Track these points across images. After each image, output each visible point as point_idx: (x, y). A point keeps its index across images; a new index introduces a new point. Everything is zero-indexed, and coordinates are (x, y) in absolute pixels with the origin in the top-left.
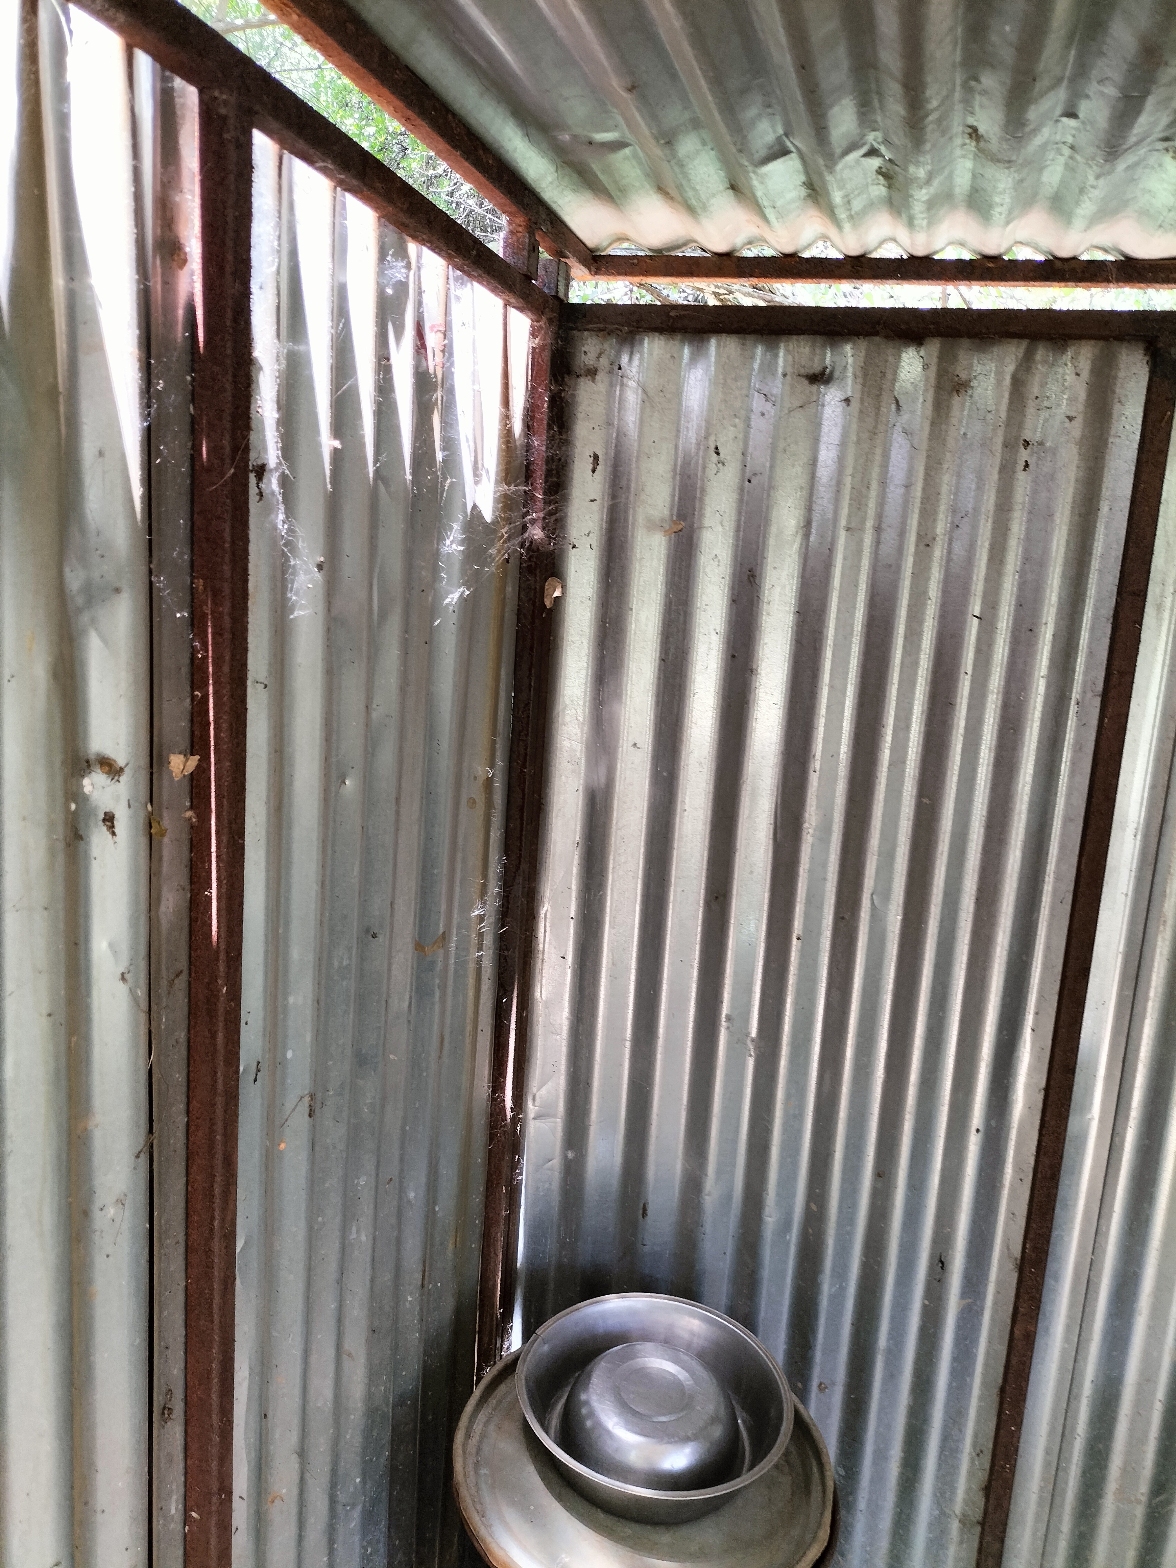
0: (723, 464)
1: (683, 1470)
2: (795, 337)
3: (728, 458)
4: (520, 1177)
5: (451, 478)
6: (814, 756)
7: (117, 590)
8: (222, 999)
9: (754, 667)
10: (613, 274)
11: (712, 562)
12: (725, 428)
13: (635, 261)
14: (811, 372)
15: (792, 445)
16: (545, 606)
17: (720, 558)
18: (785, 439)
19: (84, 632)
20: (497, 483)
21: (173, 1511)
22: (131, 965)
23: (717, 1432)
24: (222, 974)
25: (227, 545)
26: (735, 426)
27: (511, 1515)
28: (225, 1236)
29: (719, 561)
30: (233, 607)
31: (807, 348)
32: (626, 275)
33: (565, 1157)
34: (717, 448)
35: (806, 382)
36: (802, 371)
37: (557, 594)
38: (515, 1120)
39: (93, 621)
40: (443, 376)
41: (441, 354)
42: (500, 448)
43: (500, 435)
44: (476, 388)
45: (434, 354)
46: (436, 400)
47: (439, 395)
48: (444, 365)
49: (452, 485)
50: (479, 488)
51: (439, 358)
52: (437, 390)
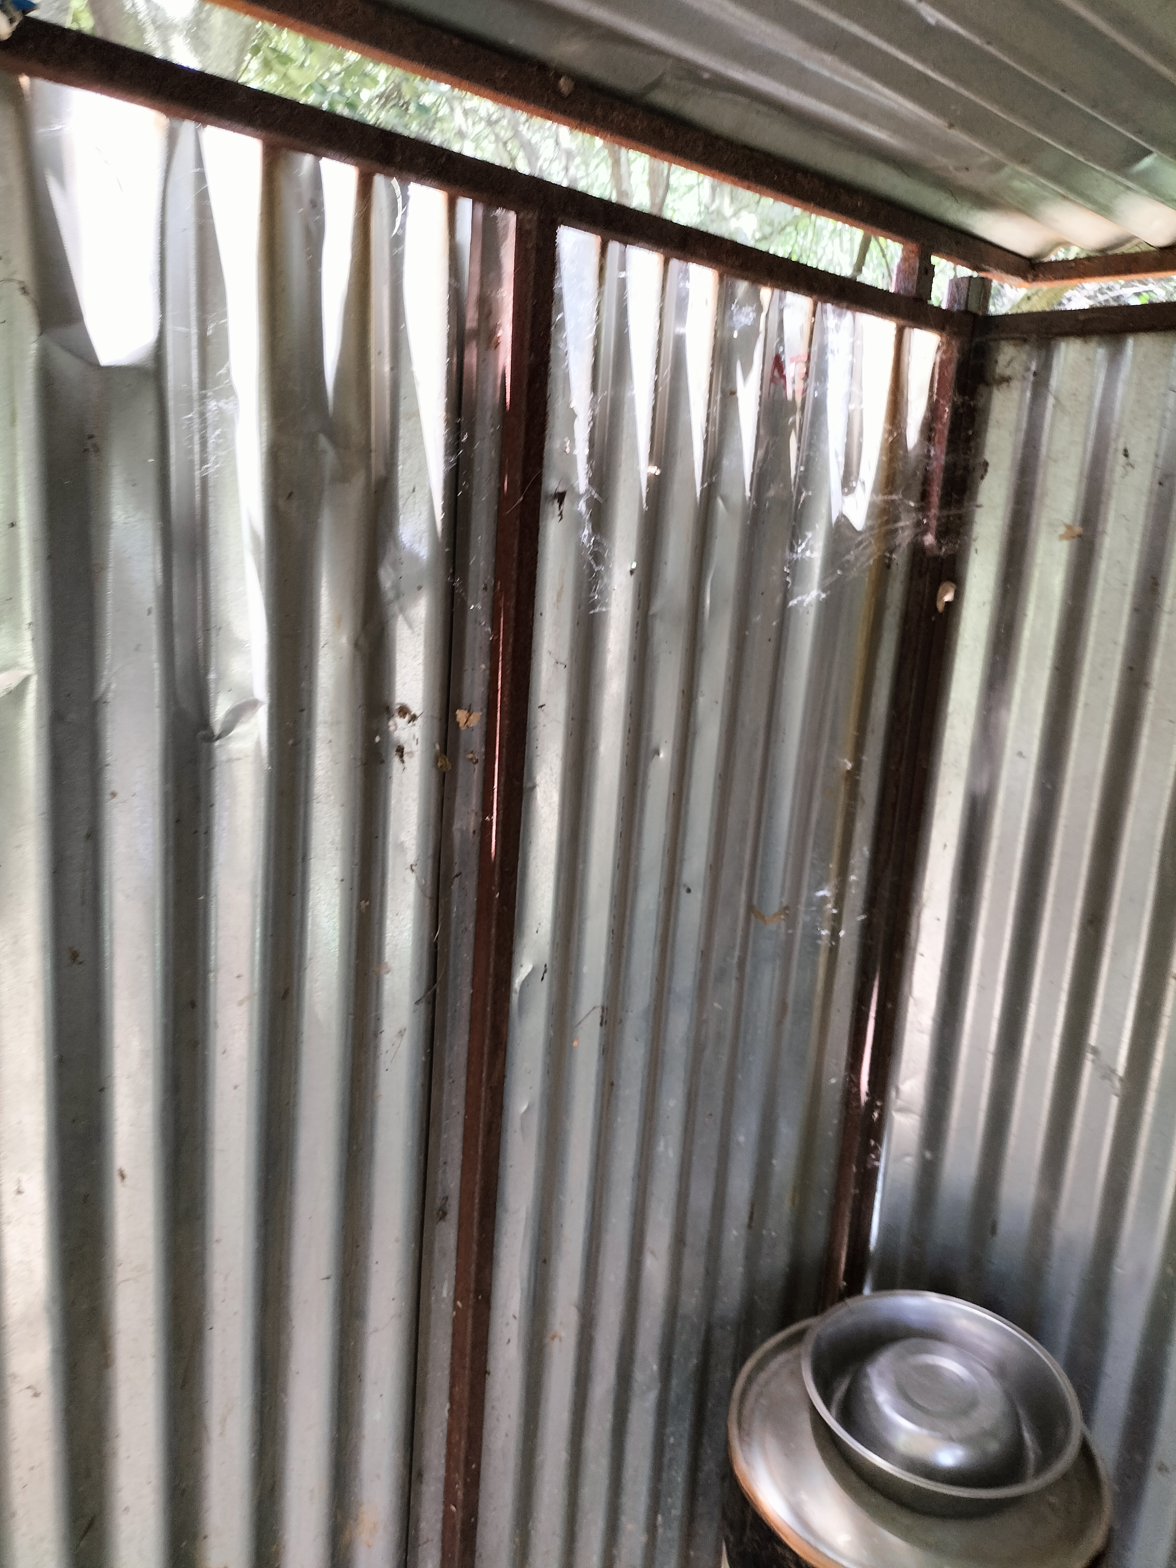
0: (1133, 467)
1: (949, 1468)
3: (1141, 460)
4: (876, 1163)
5: (807, 490)
7: (420, 588)
8: (495, 902)
10: (1050, 279)
11: (1113, 568)
12: (1136, 429)
13: (1073, 264)
16: (936, 609)
17: (1122, 563)
19: (395, 616)
20: (875, 491)
21: (445, 1294)
22: (418, 860)
23: (993, 1447)
24: (496, 883)
25: (515, 555)
26: (1150, 427)
27: (771, 1444)
28: (491, 1087)
29: (1122, 568)
30: (518, 603)
32: (1063, 279)
33: (923, 1157)
34: (1125, 450)
37: (948, 597)
38: (871, 1106)
39: (402, 610)
40: (804, 401)
41: (802, 382)
42: (880, 461)
43: (881, 449)
44: (852, 407)
45: (794, 382)
46: (794, 422)
47: (798, 417)
48: (805, 391)
49: (807, 498)
50: (849, 499)
51: (799, 386)
52: (795, 414)
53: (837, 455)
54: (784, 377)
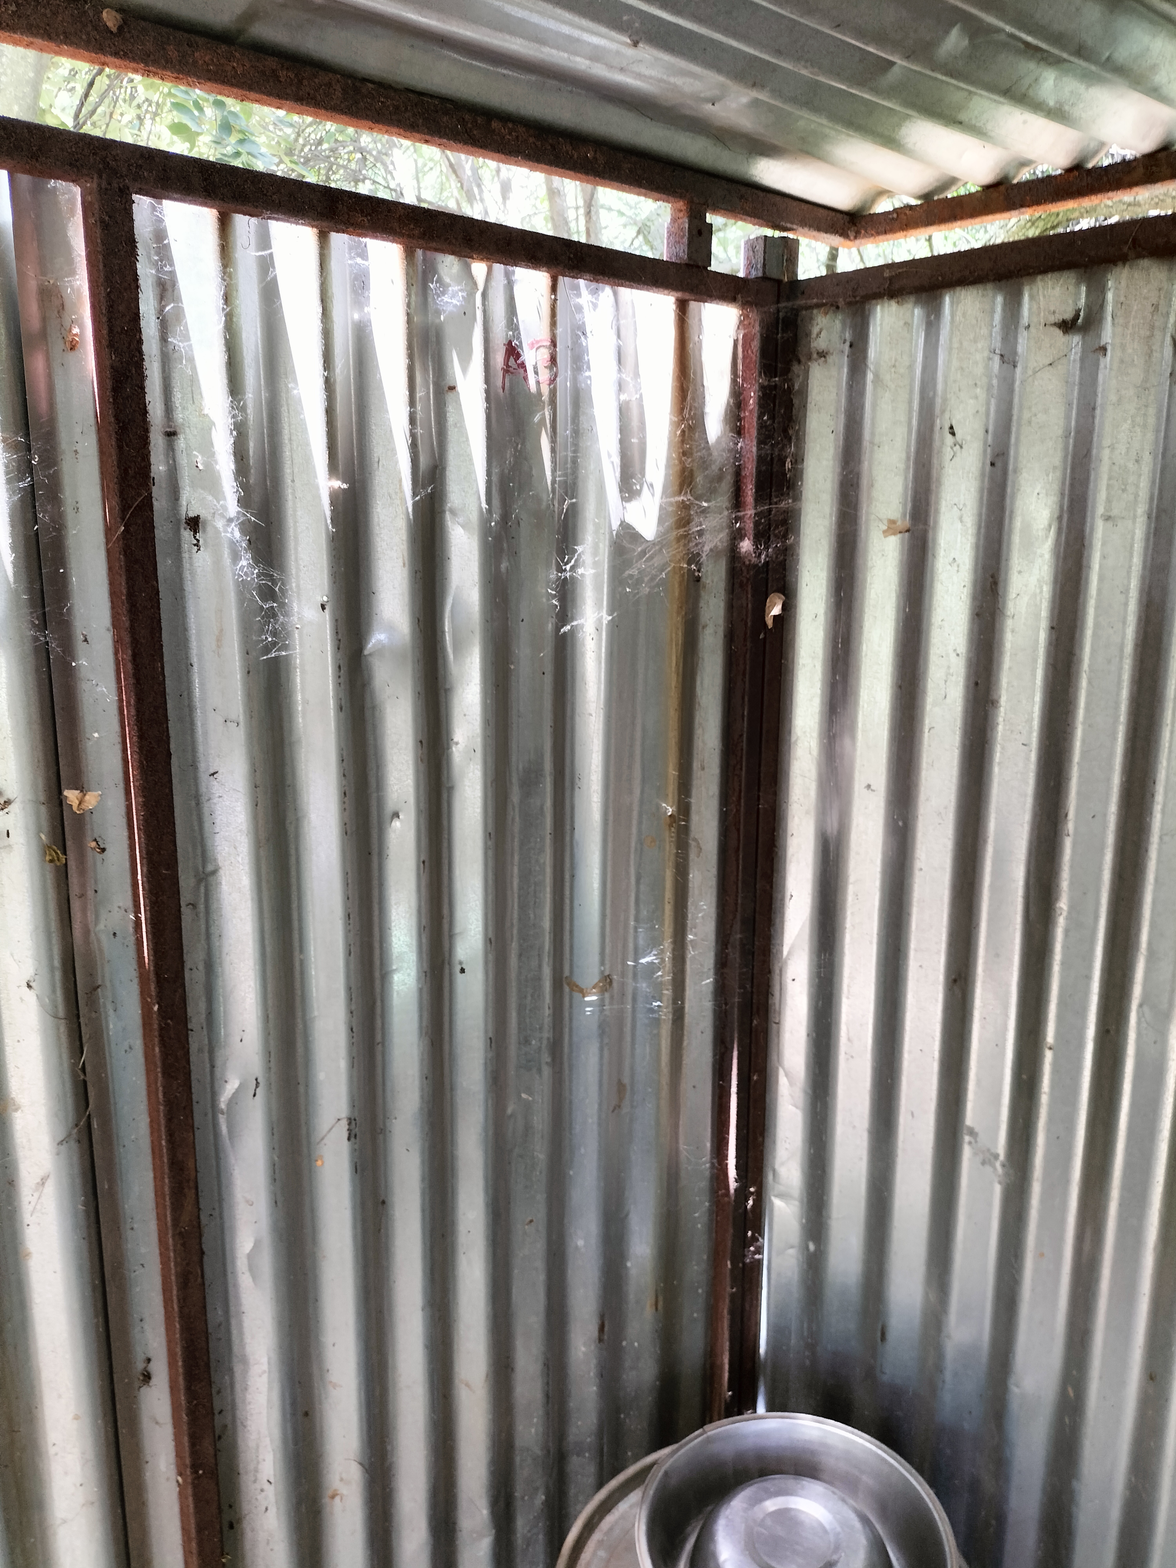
0: (961, 447)
2: (1039, 277)
3: (969, 438)
4: (757, 1257)
5: (571, 499)
6: (1066, 815)
8: (155, 1016)
9: (995, 697)
10: (872, 235)
11: (949, 567)
12: (962, 402)
13: (895, 215)
14: (1059, 318)
15: (1039, 415)
16: (765, 624)
17: (958, 561)
18: (1030, 408)
26: (976, 398)
29: (958, 566)
31: (1058, 289)
32: (885, 233)
33: (807, 1248)
34: (951, 428)
35: (1058, 332)
36: (1052, 319)
37: (776, 610)
38: (743, 1193)
40: (553, 393)
41: (547, 371)
42: (669, 458)
43: (670, 443)
44: (623, 397)
45: (536, 373)
46: (543, 419)
47: (547, 413)
48: (553, 381)
49: (573, 506)
50: (632, 506)
51: (545, 375)
52: (544, 409)
53: (610, 456)
54: (523, 366)
